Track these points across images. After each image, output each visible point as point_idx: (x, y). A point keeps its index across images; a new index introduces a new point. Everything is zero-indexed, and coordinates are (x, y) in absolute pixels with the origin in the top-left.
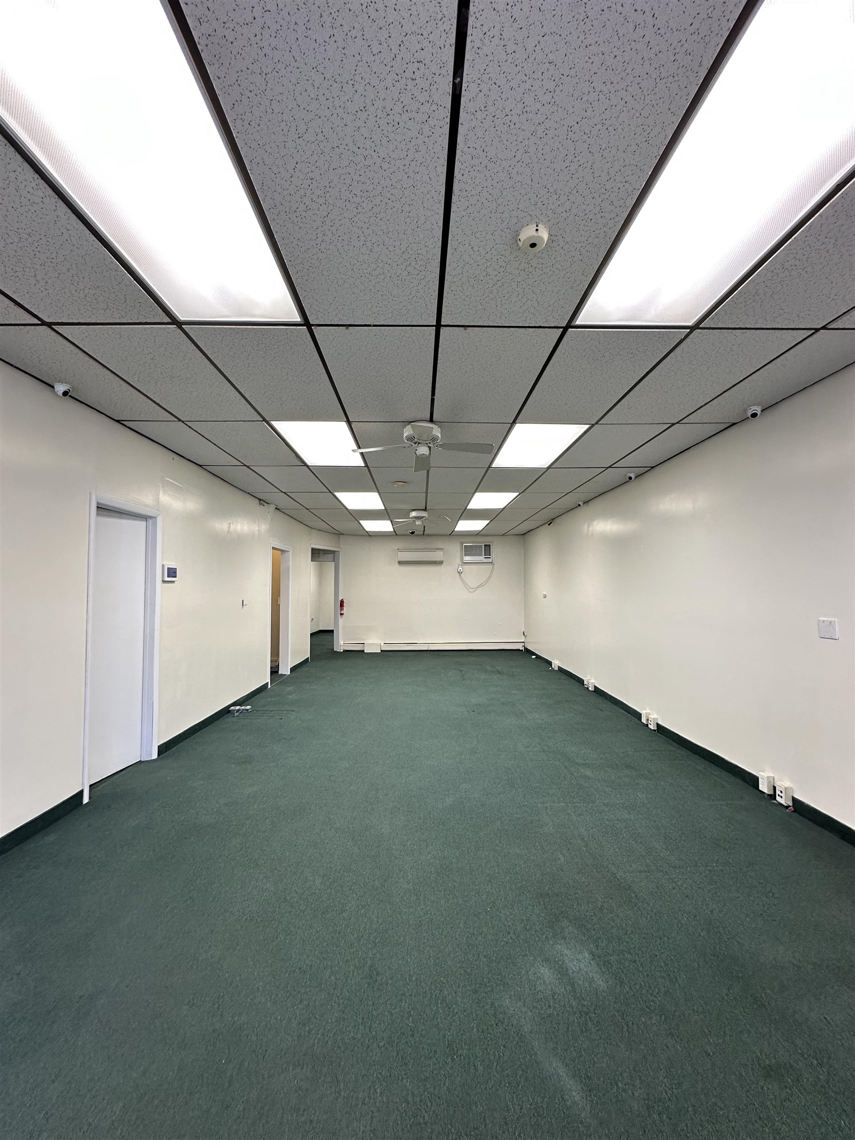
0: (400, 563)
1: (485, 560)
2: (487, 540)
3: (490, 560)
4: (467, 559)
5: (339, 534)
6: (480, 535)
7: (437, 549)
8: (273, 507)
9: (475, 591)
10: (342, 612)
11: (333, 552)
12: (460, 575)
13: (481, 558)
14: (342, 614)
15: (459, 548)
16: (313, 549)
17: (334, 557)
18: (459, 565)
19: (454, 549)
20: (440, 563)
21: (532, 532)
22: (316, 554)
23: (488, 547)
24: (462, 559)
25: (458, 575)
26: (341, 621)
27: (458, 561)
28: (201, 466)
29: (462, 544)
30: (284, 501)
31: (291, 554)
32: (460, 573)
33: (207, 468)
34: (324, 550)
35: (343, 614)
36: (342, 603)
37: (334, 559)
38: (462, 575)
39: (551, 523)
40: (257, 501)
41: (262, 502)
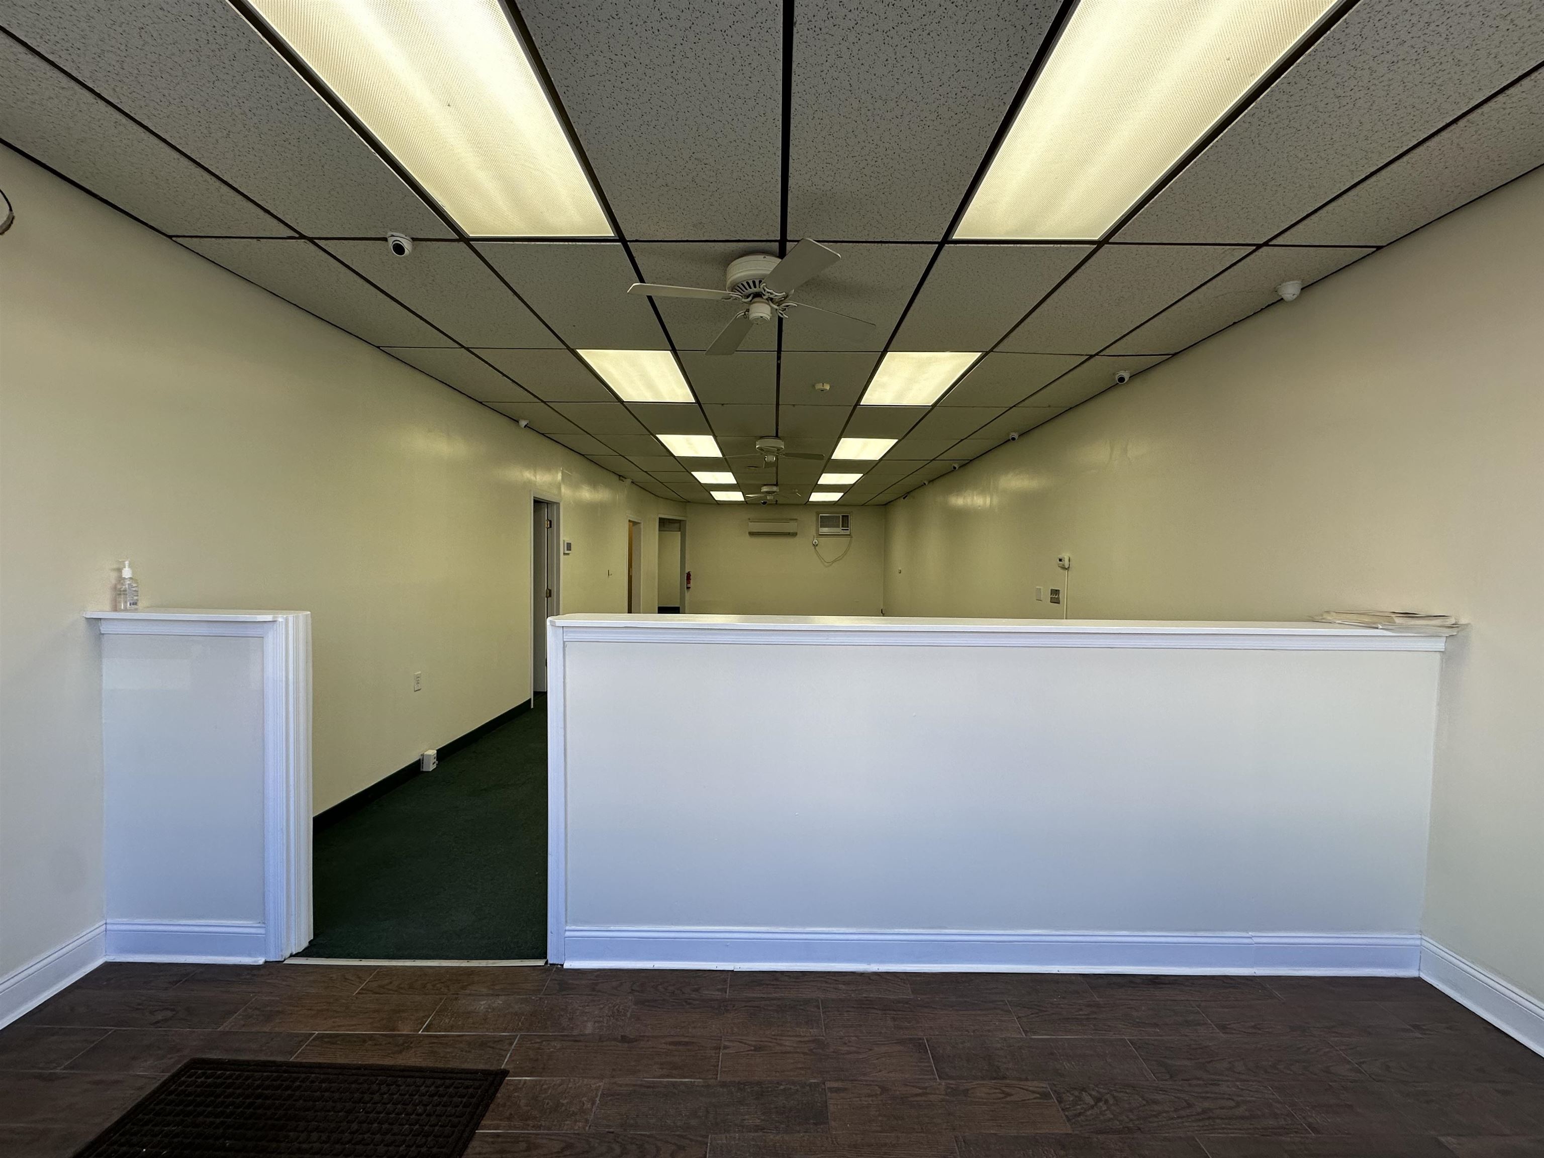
0: (752, 534)
1: (843, 532)
2: (845, 510)
3: (848, 532)
4: (825, 530)
5: (685, 503)
6: (838, 505)
7: (791, 519)
8: (629, 481)
9: (831, 565)
10: (689, 586)
11: (679, 521)
12: (815, 548)
13: (838, 530)
14: (688, 588)
15: (814, 518)
16: (660, 519)
17: (680, 526)
18: (814, 538)
19: (809, 523)
20: (794, 535)
21: (892, 503)
22: (664, 523)
23: (845, 518)
24: (817, 531)
25: (813, 547)
26: (687, 595)
27: (813, 532)
28: (583, 455)
29: (818, 514)
30: (640, 477)
31: (642, 527)
32: (815, 546)
33: (588, 457)
34: (669, 519)
35: (690, 588)
36: (689, 575)
37: (680, 528)
38: (817, 547)
39: (906, 496)
40: (617, 477)
41: (621, 478)
